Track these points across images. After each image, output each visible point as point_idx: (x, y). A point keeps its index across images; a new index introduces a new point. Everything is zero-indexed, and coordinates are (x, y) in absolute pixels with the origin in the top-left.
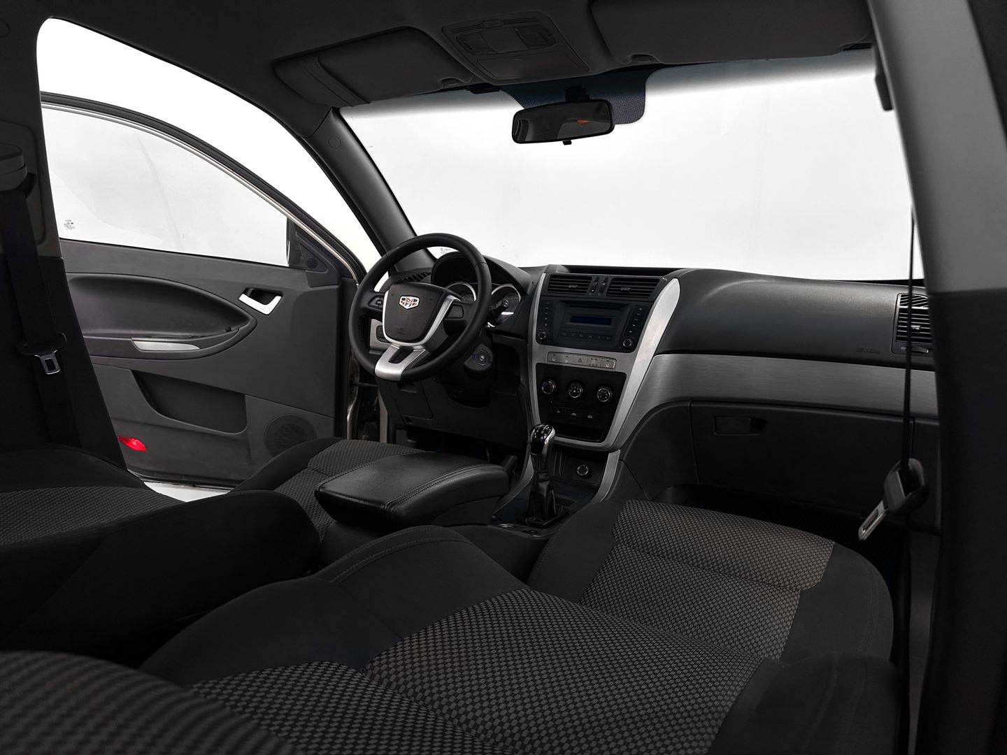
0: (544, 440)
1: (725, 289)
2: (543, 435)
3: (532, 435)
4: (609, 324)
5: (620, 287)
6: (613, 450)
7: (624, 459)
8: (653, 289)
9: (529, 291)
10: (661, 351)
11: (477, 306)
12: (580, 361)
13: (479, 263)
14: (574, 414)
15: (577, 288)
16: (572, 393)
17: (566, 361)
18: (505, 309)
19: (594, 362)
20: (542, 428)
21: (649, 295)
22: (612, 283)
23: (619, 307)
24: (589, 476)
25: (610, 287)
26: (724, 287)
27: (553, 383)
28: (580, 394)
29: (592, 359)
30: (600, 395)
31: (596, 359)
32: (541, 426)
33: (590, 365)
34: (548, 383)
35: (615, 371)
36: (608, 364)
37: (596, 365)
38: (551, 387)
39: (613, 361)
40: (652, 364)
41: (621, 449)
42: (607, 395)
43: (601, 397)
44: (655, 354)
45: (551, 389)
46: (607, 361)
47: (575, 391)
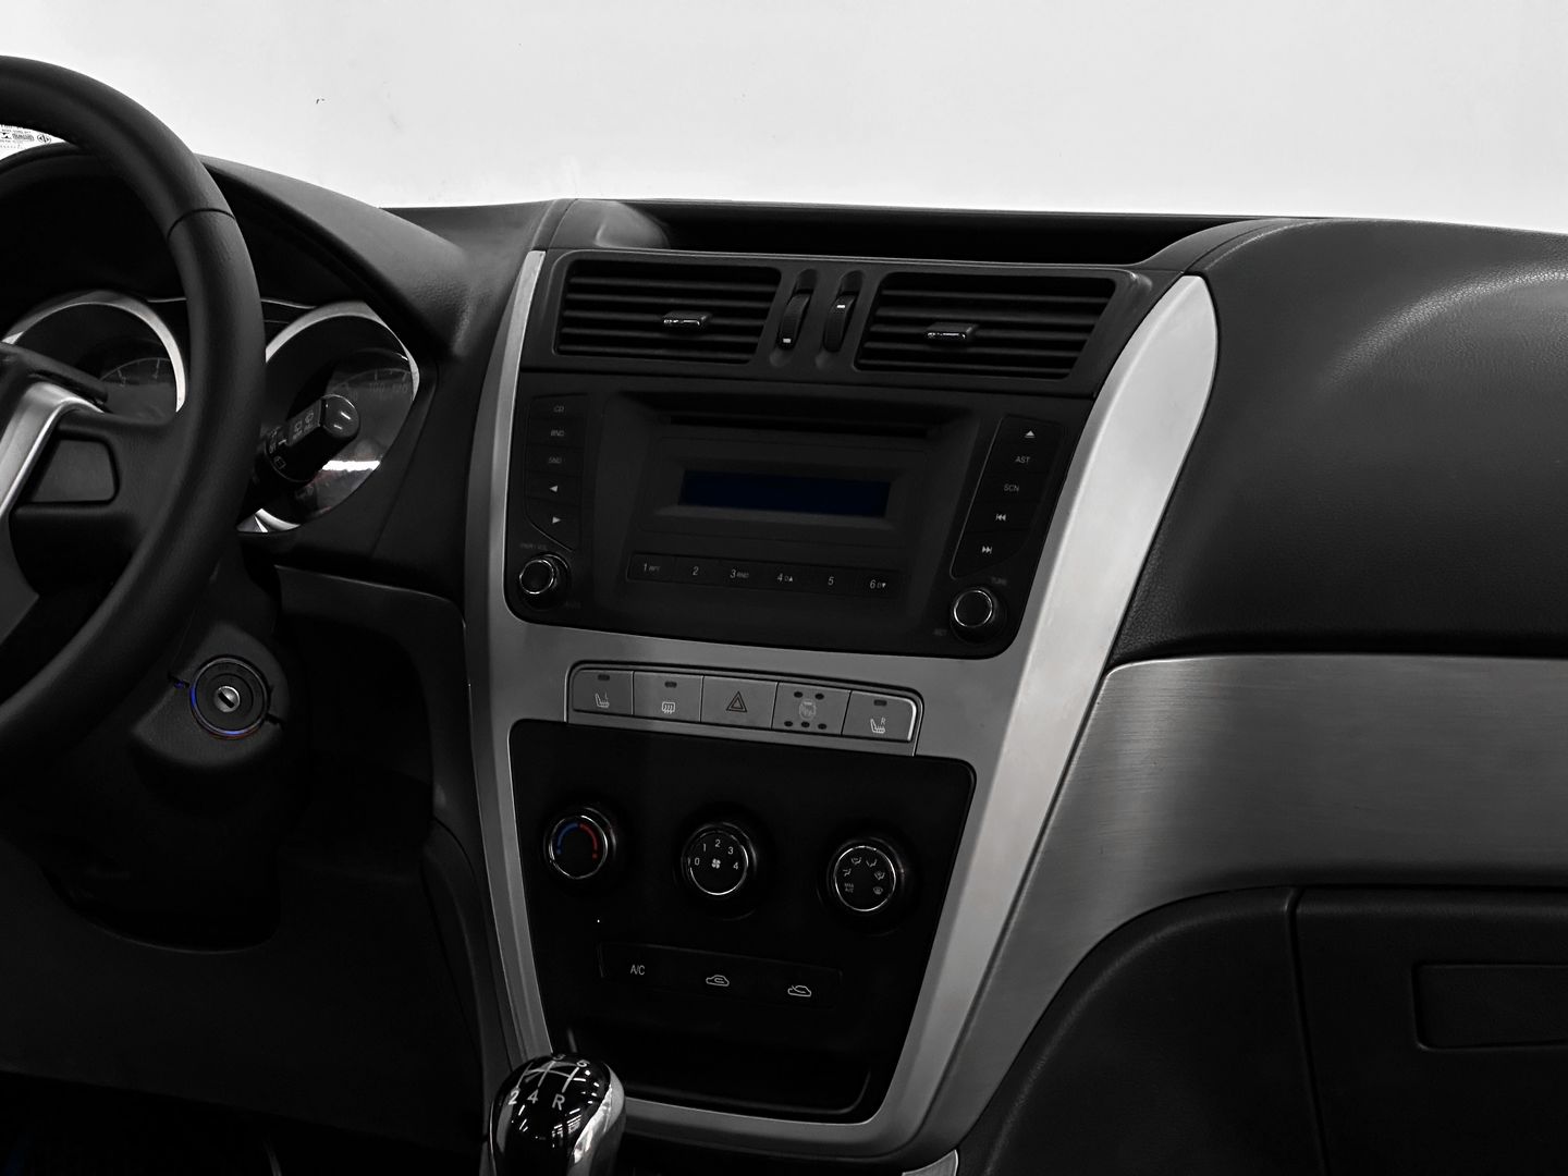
0: (571, 1140)
1: (1437, 323)
2: (563, 1118)
3: (505, 1117)
4: (877, 510)
5: (930, 322)
8: (1088, 329)
9: (461, 341)
10: (1143, 640)
11: (188, 435)
12: (738, 704)
13: (193, 215)
14: (720, 981)
15: (709, 328)
16: (705, 872)
17: (668, 709)
18: (338, 447)
19: (808, 709)
20: (554, 1082)
21: (1070, 363)
22: (881, 300)
23: (924, 424)
25: (874, 319)
26: (1425, 310)
27: (604, 826)
28: (745, 875)
29: (798, 695)
30: (848, 879)
31: (819, 696)
32: (550, 1066)
33: (788, 724)
34: (576, 825)
35: (918, 753)
36: (883, 721)
37: (822, 726)
38: (593, 845)
39: (909, 701)
40: (1096, 715)
41: (961, 1148)
42: (880, 876)
43: (850, 887)
44: (1112, 662)
45: (595, 856)
46: (877, 702)
47: (716, 864)
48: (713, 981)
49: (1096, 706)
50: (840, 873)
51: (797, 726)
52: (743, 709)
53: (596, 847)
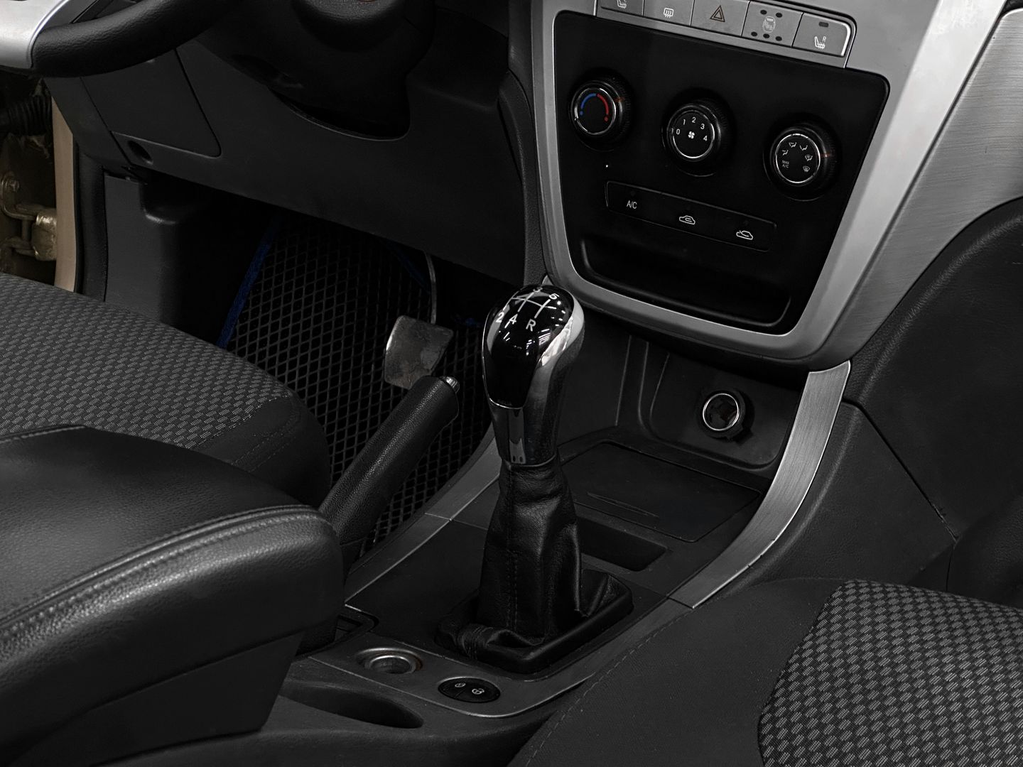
0: (539, 350)
2: (535, 334)
3: (494, 329)
6: (825, 361)
7: (862, 399)
14: (689, 220)
16: (683, 139)
17: (668, 14)
20: (530, 309)
24: (742, 434)
27: (615, 98)
28: (711, 145)
29: (764, 12)
30: (785, 158)
31: (779, 15)
32: (529, 297)
33: (754, 34)
34: (595, 95)
35: (848, 66)
36: (824, 39)
37: (779, 39)
38: (606, 111)
39: (844, 24)
40: (992, 47)
41: (853, 359)
42: (809, 158)
43: (786, 163)
44: (1008, 6)
45: (606, 119)
46: (822, 24)
47: (692, 135)
48: (684, 219)
49: (992, 40)
50: (780, 153)
51: (760, 37)
52: (722, 19)
53: (607, 113)
